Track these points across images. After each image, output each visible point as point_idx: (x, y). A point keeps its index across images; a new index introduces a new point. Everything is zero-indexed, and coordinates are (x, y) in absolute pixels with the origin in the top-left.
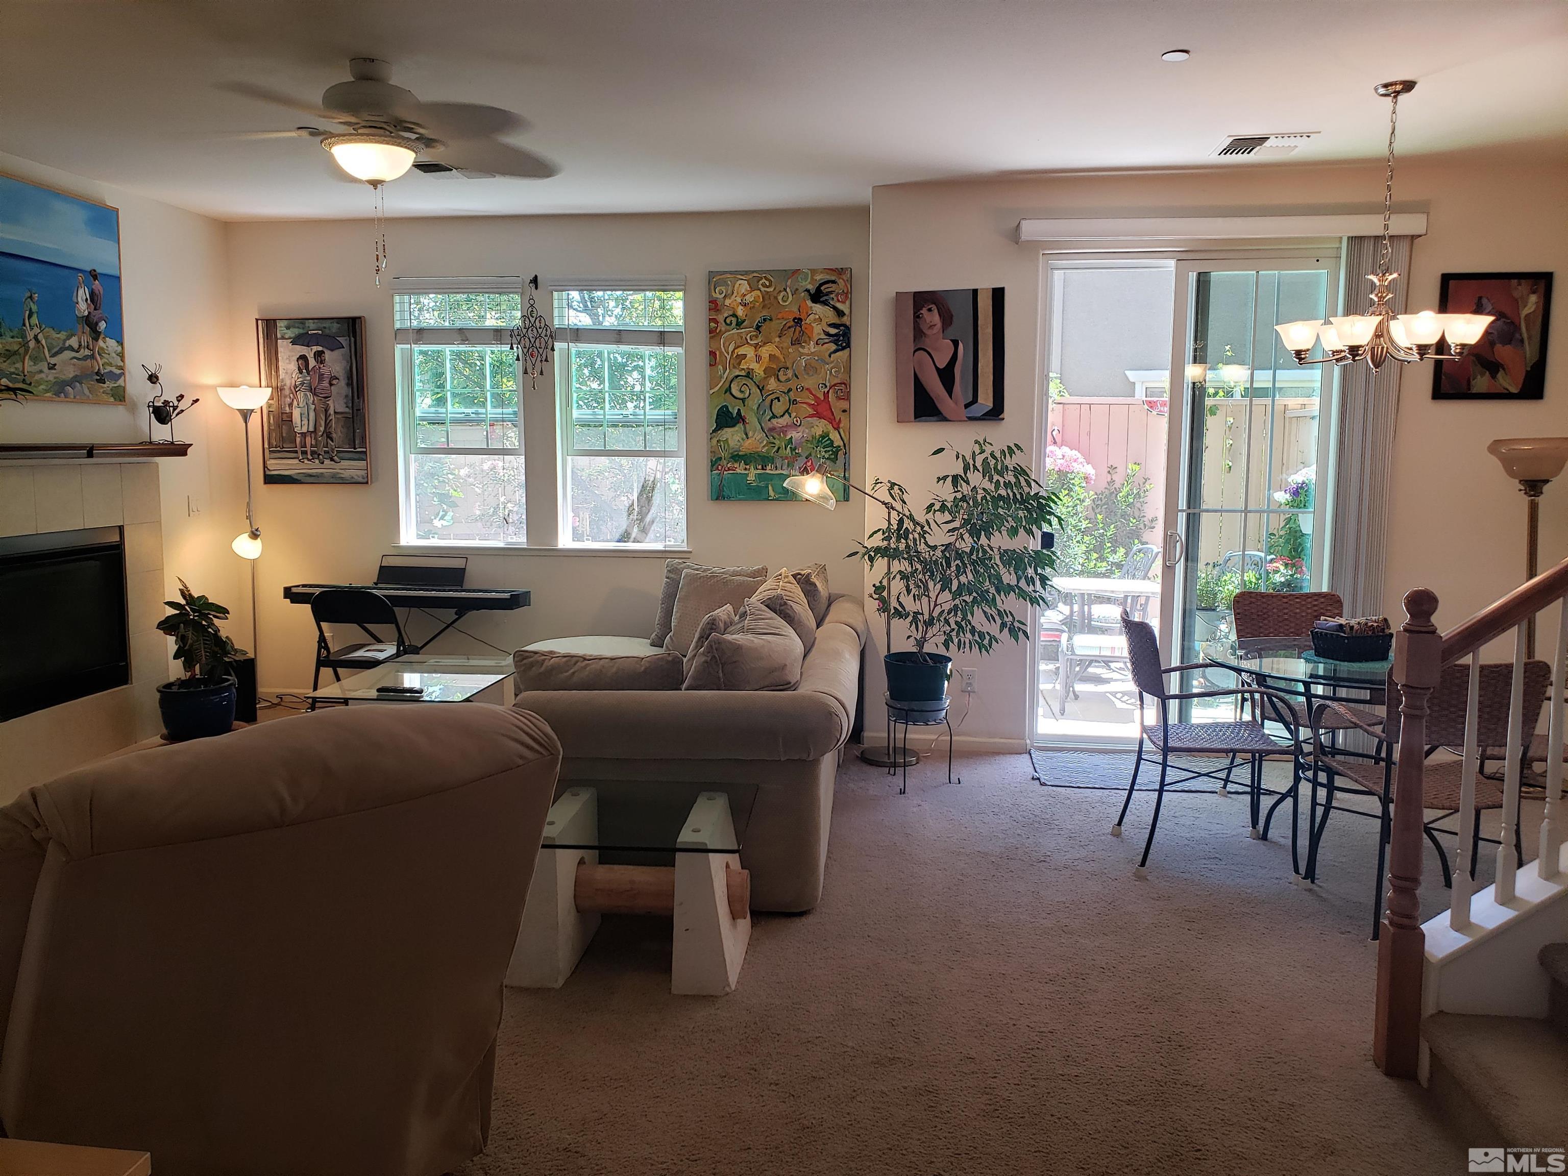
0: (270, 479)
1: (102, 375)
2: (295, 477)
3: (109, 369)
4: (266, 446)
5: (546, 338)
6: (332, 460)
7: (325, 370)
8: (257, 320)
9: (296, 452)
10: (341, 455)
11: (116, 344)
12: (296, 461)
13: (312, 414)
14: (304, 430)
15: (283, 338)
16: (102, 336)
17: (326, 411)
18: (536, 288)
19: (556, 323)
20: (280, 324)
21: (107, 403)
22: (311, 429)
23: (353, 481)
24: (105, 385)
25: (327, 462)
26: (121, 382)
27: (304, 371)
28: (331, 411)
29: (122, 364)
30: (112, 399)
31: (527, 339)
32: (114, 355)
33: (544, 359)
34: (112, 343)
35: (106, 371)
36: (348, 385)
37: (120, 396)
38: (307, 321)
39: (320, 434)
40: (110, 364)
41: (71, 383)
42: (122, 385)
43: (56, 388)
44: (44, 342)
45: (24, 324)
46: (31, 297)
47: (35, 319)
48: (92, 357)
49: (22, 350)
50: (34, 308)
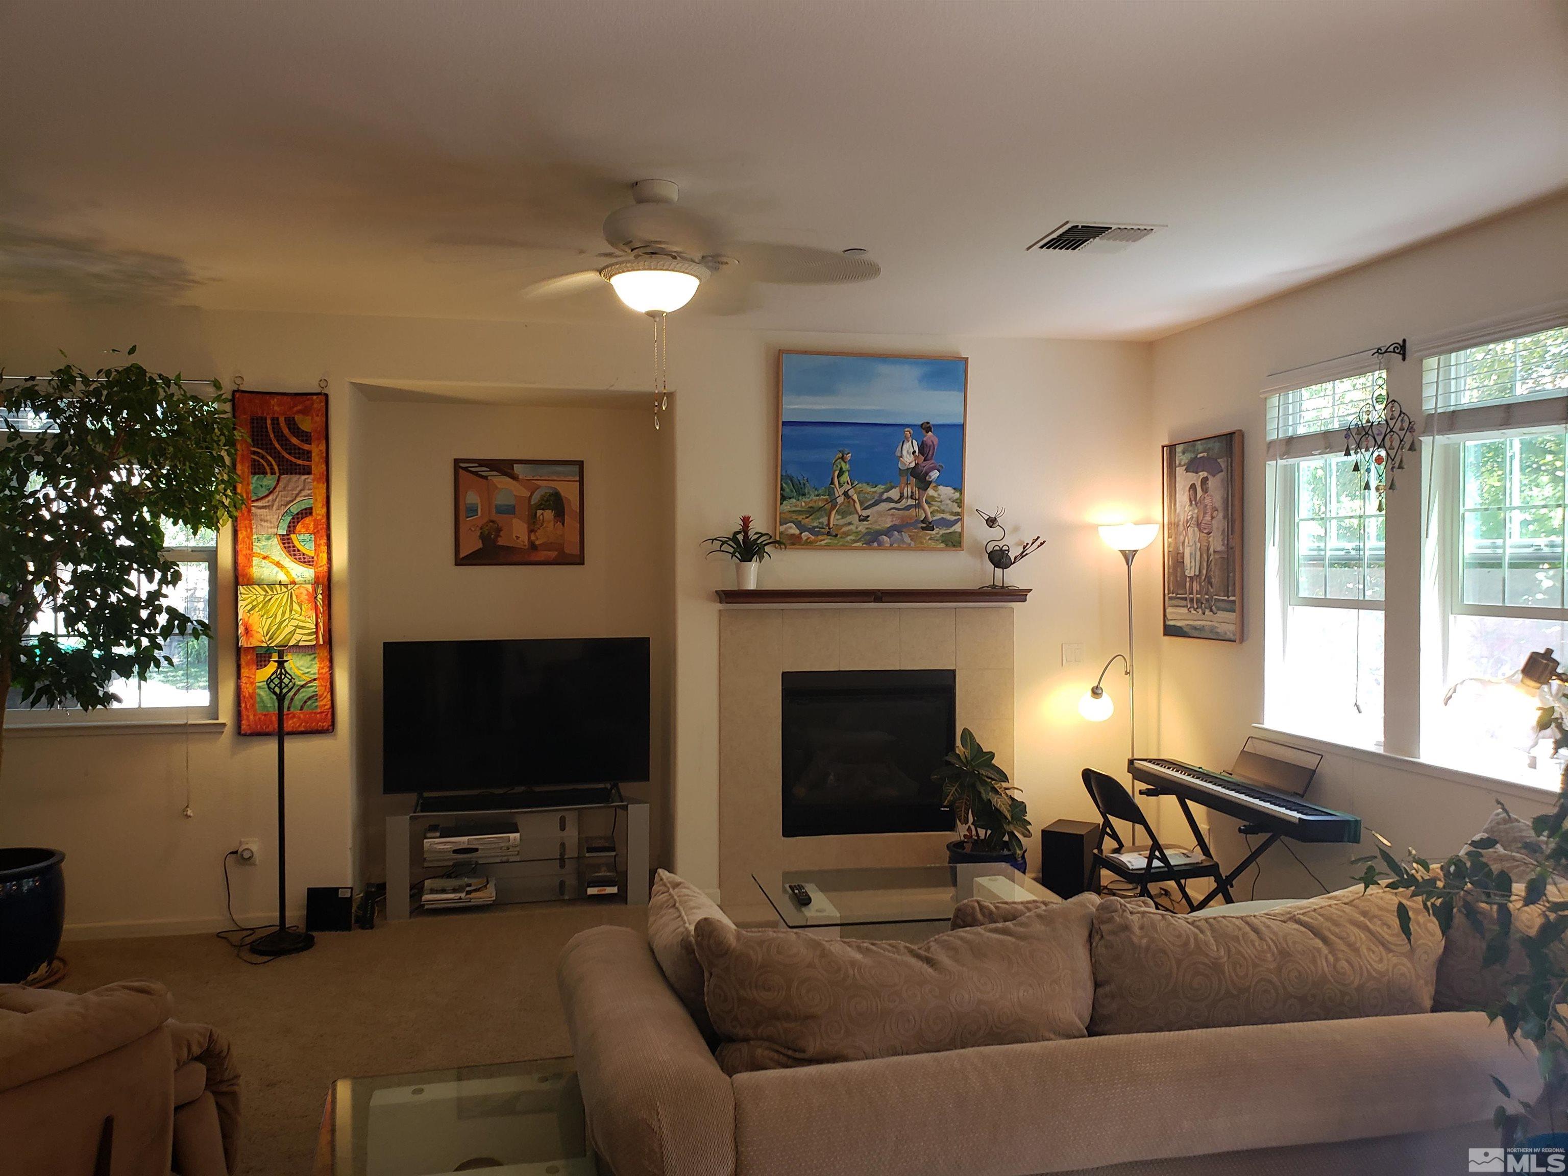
0: (1170, 631)
1: (930, 523)
2: (1185, 629)
3: (939, 516)
4: (1166, 591)
5: (1402, 433)
6: (1211, 610)
7: (1208, 501)
8: (1163, 447)
9: (1185, 599)
10: (1218, 604)
11: (953, 491)
12: (1185, 610)
13: (1198, 553)
14: (1192, 575)
15: (1180, 465)
16: (933, 485)
17: (1208, 550)
18: (1404, 359)
19: (1429, 406)
20: (1179, 449)
21: (941, 550)
22: (1197, 573)
23: (1227, 637)
24: (933, 532)
25: (1207, 612)
26: (957, 528)
27: (1194, 502)
28: (1211, 550)
29: (959, 510)
30: (943, 545)
31: (1371, 438)
32: (949, 502)
33: (1397, 465)
34: (946, 492)
35: (935, 518)
36: (1224, 518)
37: (954, 542)
38: (1196, 443)
39: (1203, 578)
40: (943, 512)
41: (888, 532)
42: (959, 530)
43: (868, 537)
44: (855, 497)
45: (832, 483)
46: (842, 458)
47: (846, 477)
48: (918, 506)
49: (828, 506)
50: (845, 467)
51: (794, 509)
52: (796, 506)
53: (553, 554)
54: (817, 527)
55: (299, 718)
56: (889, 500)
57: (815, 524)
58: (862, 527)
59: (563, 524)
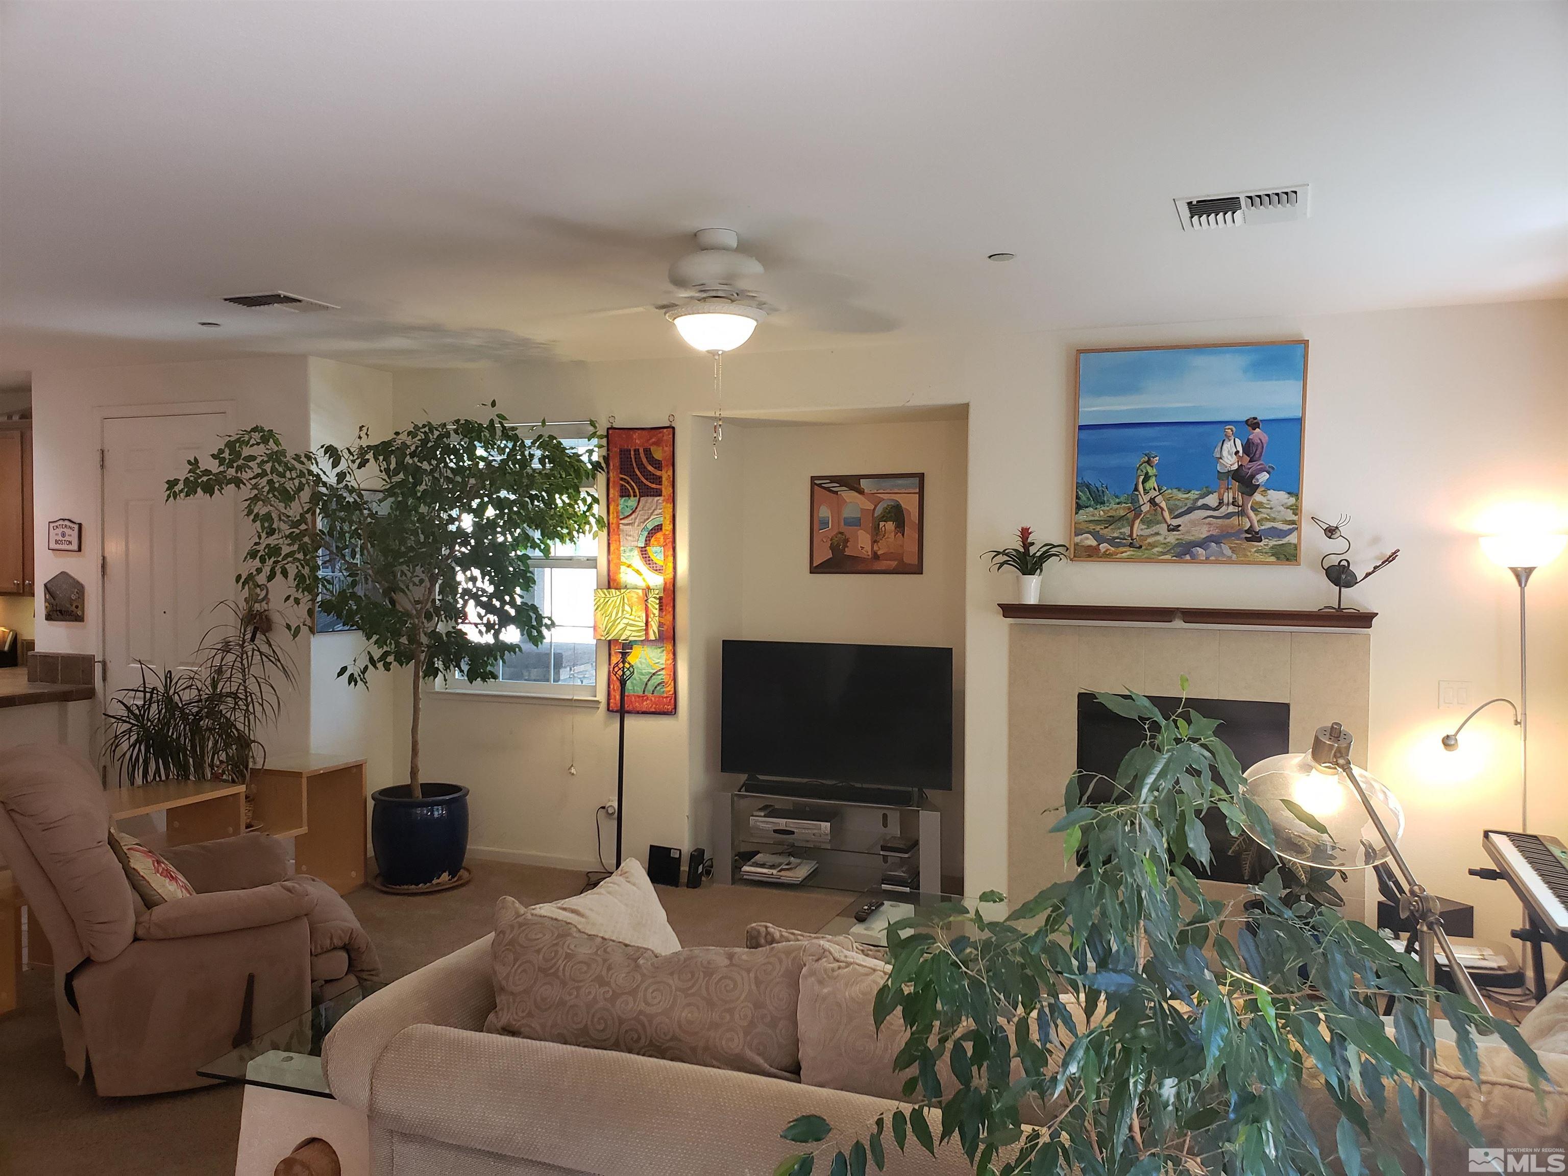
1: (1257, 533)
3: (1268, 525)
11: (1287, 496)
16: (1261, 489)
21: (1271, 564)
24: (1261, 544)
26: (1292, 539)
29: (1295, 518)
30: (1273, 559)
32: (1282, 508)
34: (1278, 497)
35: (1263, 528)
37: (1288, 555)
40: (1274, 520)
41: (1203, 544)
42: (1295, 541)
43: (1178, 550)
44: (1163, 505)
45: (1136, 489)
46: (1148, 462)
47: (1152, 483)
48: (1242, 513)
49: (1131, 516)
50: (1152, 471)
51: (1093, 518)
52: (1093, 515)
53: (894, 564)
54: (1117, 538)
55: (651, 700)
56: (1206, 507)
57: (1115, 535)
58: (1172, 538)
59: (903, 535)
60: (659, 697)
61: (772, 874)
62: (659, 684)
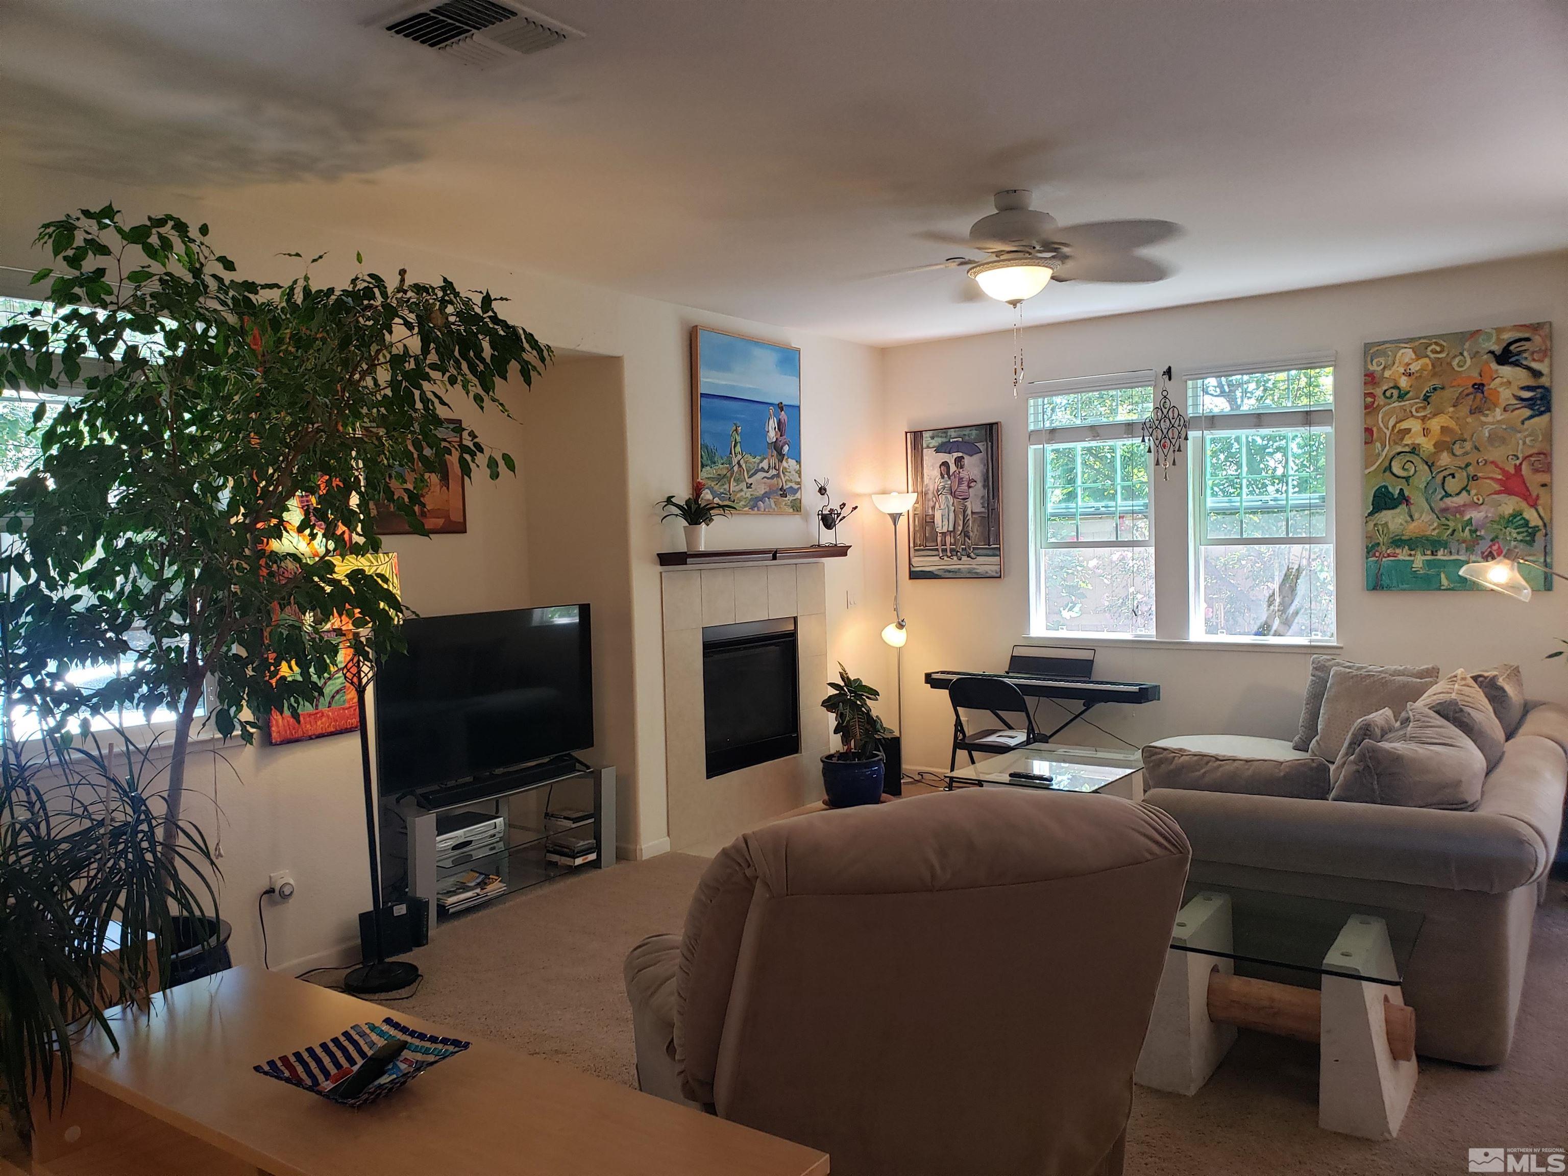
0: (915, 575)
1: (785, 491)
2: (936, 573)
3: (790, 485)
4: (912, 545)
5: (1179, 428)
6: (969, 556)
7: (963, 474)
8: (906, 433)
9: (937, 550)
10: (976, 551)
11: (795, 463)
12: (937, 558)
13: (952, 515)
14: (945, 530)
15: (928, 447)
16: (786, 457)
17: (964, 511)
18: (1170, 379)
19: (1190, 412)
20: (926, 435)
21: (789, 514)
22: (951, 529)
23: (988, 575)
24: (787, 499)
25: (964, 558)
26: (798, 495)
27: (946, 476)
28: (969, 512)
29: (799, 480)
30: (791, 510)
31: (1159, 431)
32: (794, 473)
33: (1176, 449)
34: (792, 462)
36: (984, 486)
37: (797, 507)
38: (949, 430)
39: (959, 532)
40: (791, 481)
41: (761, 499)
42: (799, 497)
43: (752, 503)
44: (744, 466)
45: (731, 453)
46: (736, 430)
47: (738, 449)
48: (778, 476)
49: (729, 474)
50: (738, 439)
51: (709, 476)
52: (710, 474)
53: (441, 522)
54: (723, 493)
56: (763, 470)
57: (722, 491)
58: (748, 493)
59: (448, 488)
60: (339, 709)
61: (478, 895)
62: (337, 692)
